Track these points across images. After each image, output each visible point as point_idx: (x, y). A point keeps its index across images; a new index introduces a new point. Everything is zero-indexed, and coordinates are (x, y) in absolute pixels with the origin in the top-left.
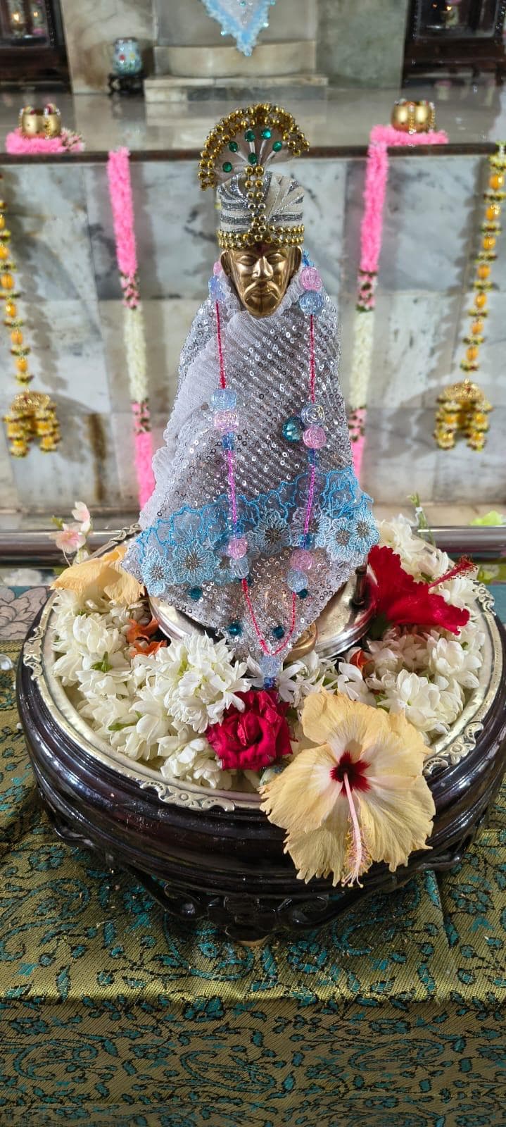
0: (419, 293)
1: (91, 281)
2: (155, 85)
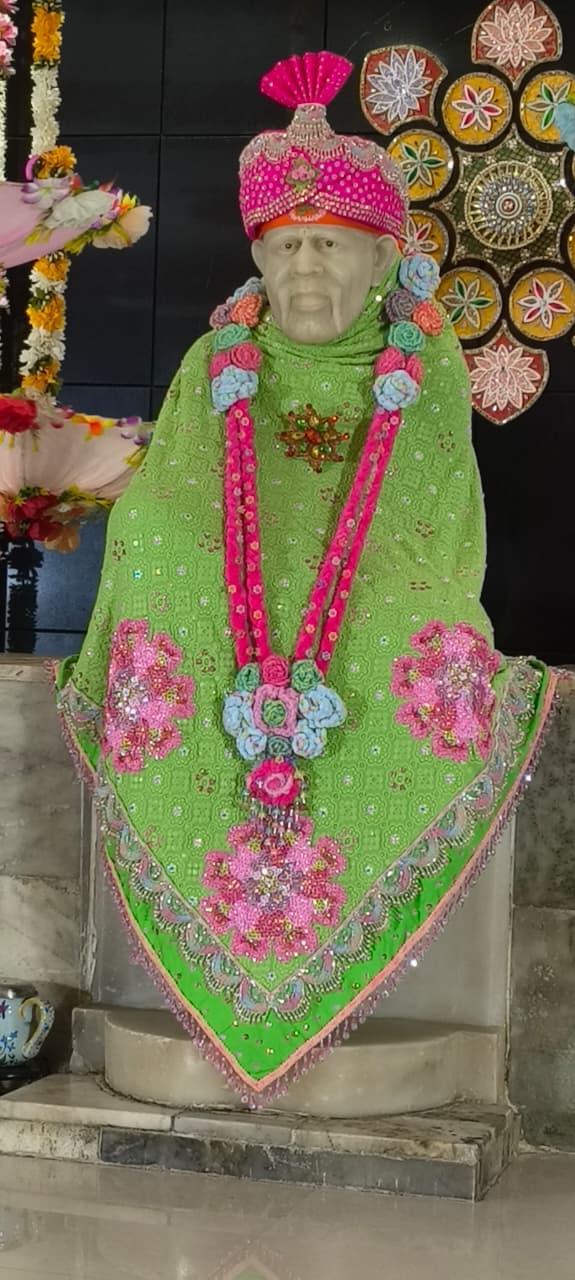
2: (17, 1114)
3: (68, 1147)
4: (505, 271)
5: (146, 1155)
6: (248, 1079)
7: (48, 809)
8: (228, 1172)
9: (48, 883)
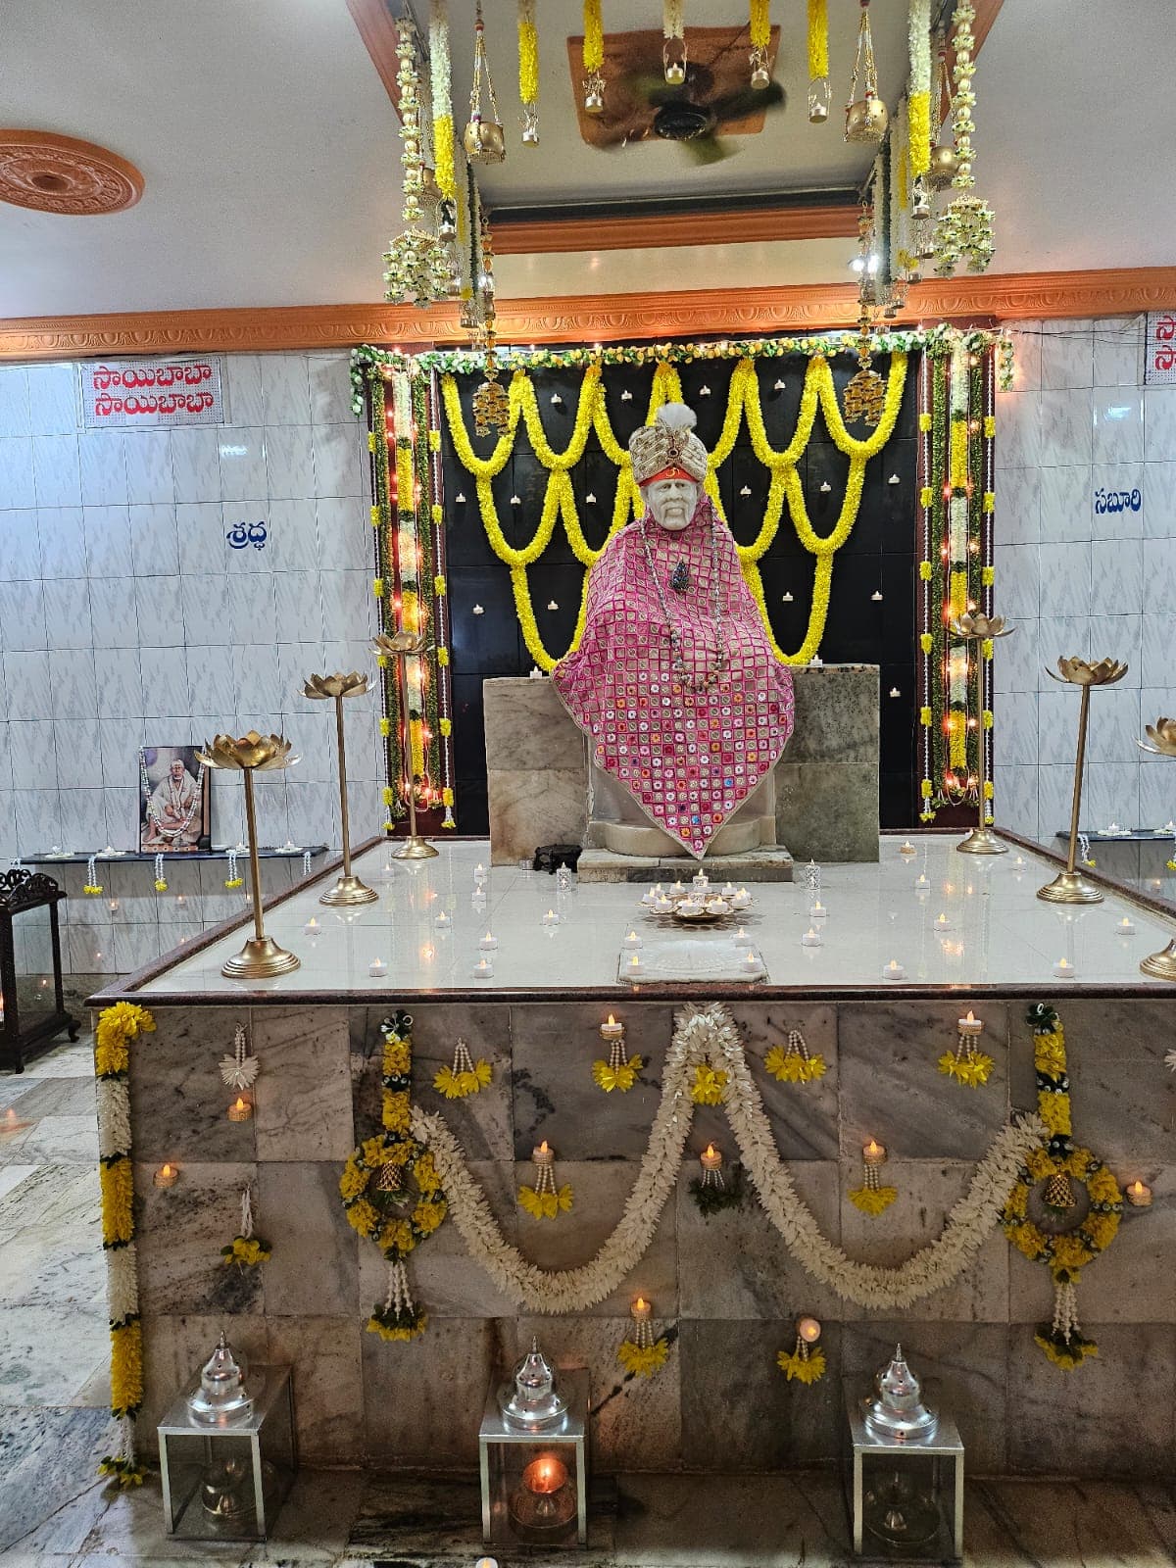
0: (949, 1162)
1: (509, 1137)
2: (588, 866)
3: (612, 878)
5: (649, 878)
7: (568, 739)
8: (685, 881)
9: (569, 771)
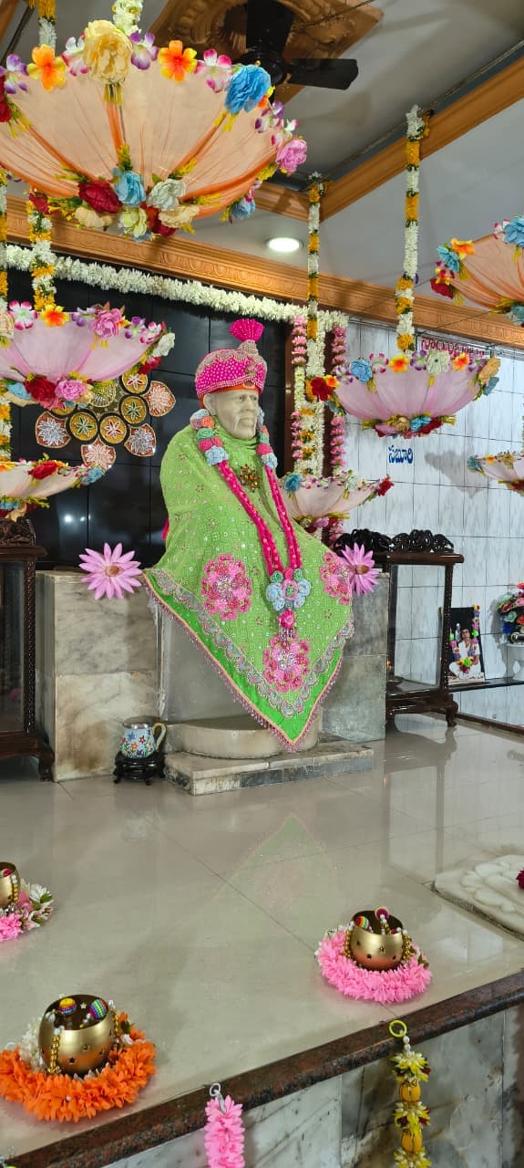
2: (205, 776)
3: (227, 785)
4: (99, 415)
5: (259, 781)
6: (290, 741)
7: (141, 640)
8: (291, 780)
9: (142, 673)
